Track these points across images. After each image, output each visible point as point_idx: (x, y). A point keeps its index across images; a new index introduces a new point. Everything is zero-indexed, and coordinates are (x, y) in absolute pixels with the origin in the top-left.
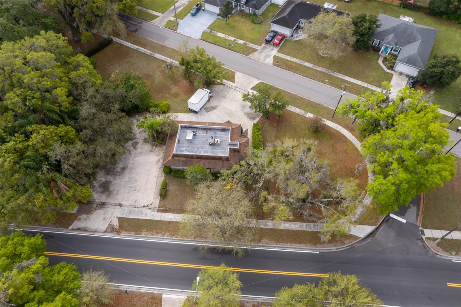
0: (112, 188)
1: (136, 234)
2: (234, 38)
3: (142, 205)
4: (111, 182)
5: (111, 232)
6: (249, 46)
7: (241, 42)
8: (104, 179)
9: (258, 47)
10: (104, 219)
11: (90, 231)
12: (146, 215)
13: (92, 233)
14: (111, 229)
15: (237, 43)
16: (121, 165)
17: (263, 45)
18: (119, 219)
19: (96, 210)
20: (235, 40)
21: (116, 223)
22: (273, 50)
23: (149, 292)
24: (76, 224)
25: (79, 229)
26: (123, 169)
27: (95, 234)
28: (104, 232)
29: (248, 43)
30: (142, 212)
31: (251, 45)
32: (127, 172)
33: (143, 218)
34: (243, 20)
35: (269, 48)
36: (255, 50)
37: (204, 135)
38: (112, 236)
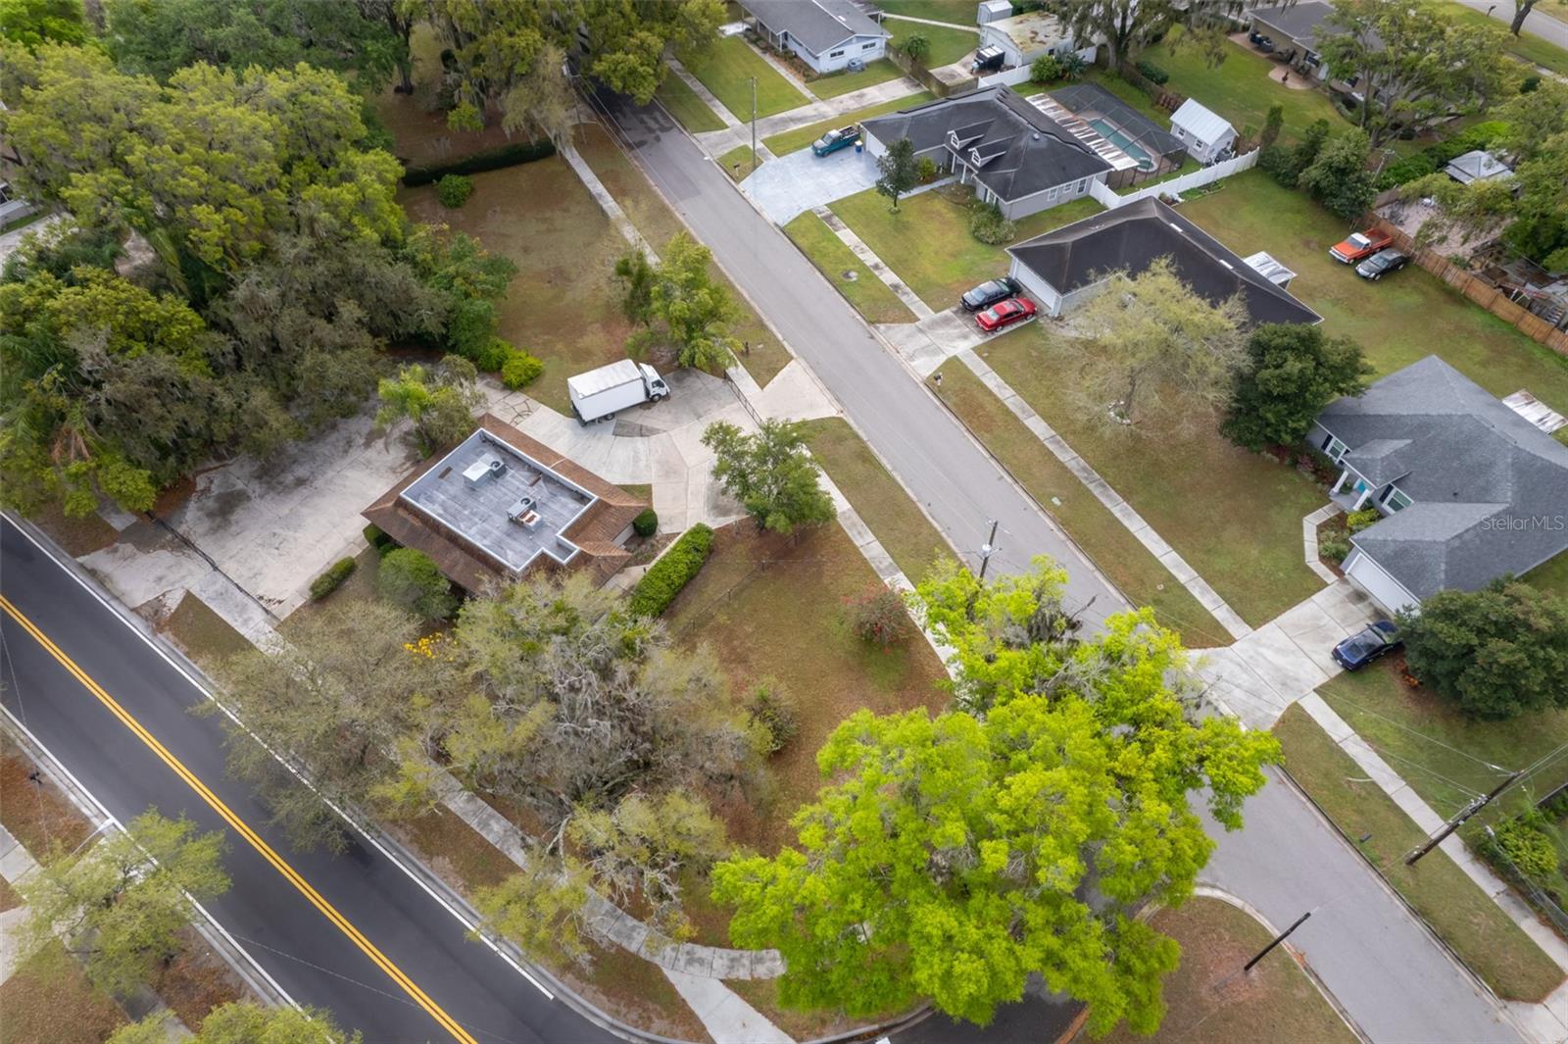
0: (238, 514)
1: (187, 654)
2: (877, 260)
3: (260, 592)
4: (249, 498)
5: (146, 619)
6: (904, 299)
7: (888, 277)
8: (240, 485)
9: (924, 312)
10: (160, 579)
11: (108, 591)
12: (246, 622)
13: (107, 598)
14: (153, 614)
15: (873, 277)
16: (301, 471)
17: (947, 312)
18: (189, 597)
19: (163, 547)
20: (876, 267)
21: (173, 602)
22: (965, 337)
23: (84, 810)
24: (99, 560)
25: (92, 573)
26: (301, 482)
27: (112, 603)
28: (135, 610)
29: (908, 289)
30: (244, 608)
31: (912, 301)
32: (304, 491)
33: (233, 624)
34: (951, 216)
35: (956, 327)
36: (910, 317)
37: (522, 487)
38: (139, 629)
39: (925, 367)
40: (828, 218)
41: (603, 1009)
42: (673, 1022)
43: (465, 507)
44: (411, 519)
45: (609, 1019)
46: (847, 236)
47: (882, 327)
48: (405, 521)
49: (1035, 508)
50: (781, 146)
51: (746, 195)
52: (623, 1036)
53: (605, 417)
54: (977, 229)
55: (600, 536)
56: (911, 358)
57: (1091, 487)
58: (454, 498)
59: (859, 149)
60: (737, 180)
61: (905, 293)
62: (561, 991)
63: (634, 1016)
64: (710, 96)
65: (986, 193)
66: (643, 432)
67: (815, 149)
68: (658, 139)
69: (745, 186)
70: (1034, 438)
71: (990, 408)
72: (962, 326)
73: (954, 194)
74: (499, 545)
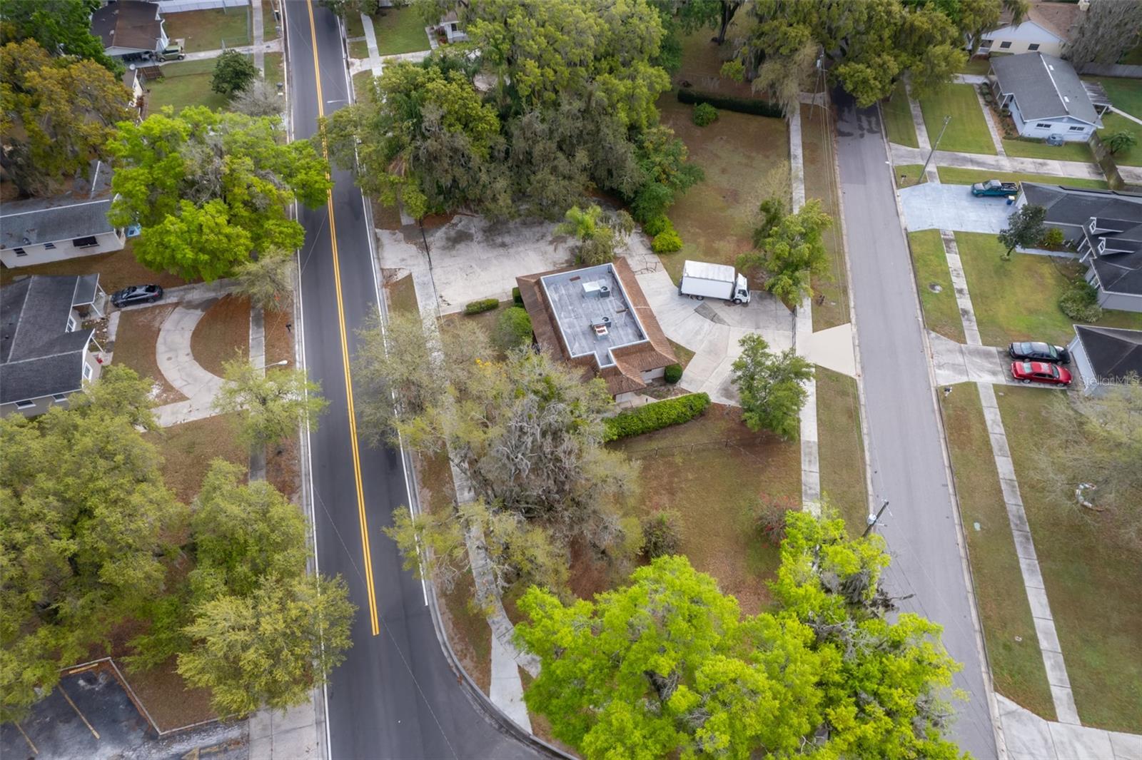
0: (461, 247)
1: (389, 306)
2: (965, 287)
3: (443, 294)
4: (472, 240)
5: (384, 277)
6: (965, 324)
7: (965, 303)
8: (473, 231)
9: (974, 340)
10: (403, 260)
11: (378, 253)
12: (426, 305)
13: (375, 257)
14: (388, 276)
15: (952, 297)
16: (507, 239)
17: (993, 349)
18: (409, 277)
19: (415, 244)
20: (961, 291)
21: (401, 275)
22: (994, 373)
24: (384, 235)
25: (378, 240)
26: (503, 245)
27: (376, 260)
28: (382, 270)
29: (974, 318)
30: (429, 298)
31: (971, 329)
32: (501, 251)
34: (1050, 281)
35: (992, 363)
36: (960, 338)
37: (612, 310)
38: (377, 279)
39: (945, 378)
40: (948, 241)
41: (447, 631)
42: (476, 667)
43: (571, 304)
44: (538, 295)
45: (446, 638)
46: (954, 260)
47: (933, 334)
48: (535, 294)
49: (957, 521)
50: (948, 176)
51: (898, 199)
52: (446, 654)
53: (697, 297)
54: (1066, 301)
55: (636, 364)
56: (940, 366)
57: (1016, 533)
58: (569, 296)
59: (1010, 203)
60: (899, 186)
61: (969, 320)
62: (433, 605)
63: (459, 647)
64: (921, 121)
65: (1093, 277)
66: (714, 318)
67: (974, 188)
68: (862, 136)
69: (902, 194)
70: (994, 472)
71: (975, 432)
72: (999, 364)
73: (1066, 267)
74: (575, 336)
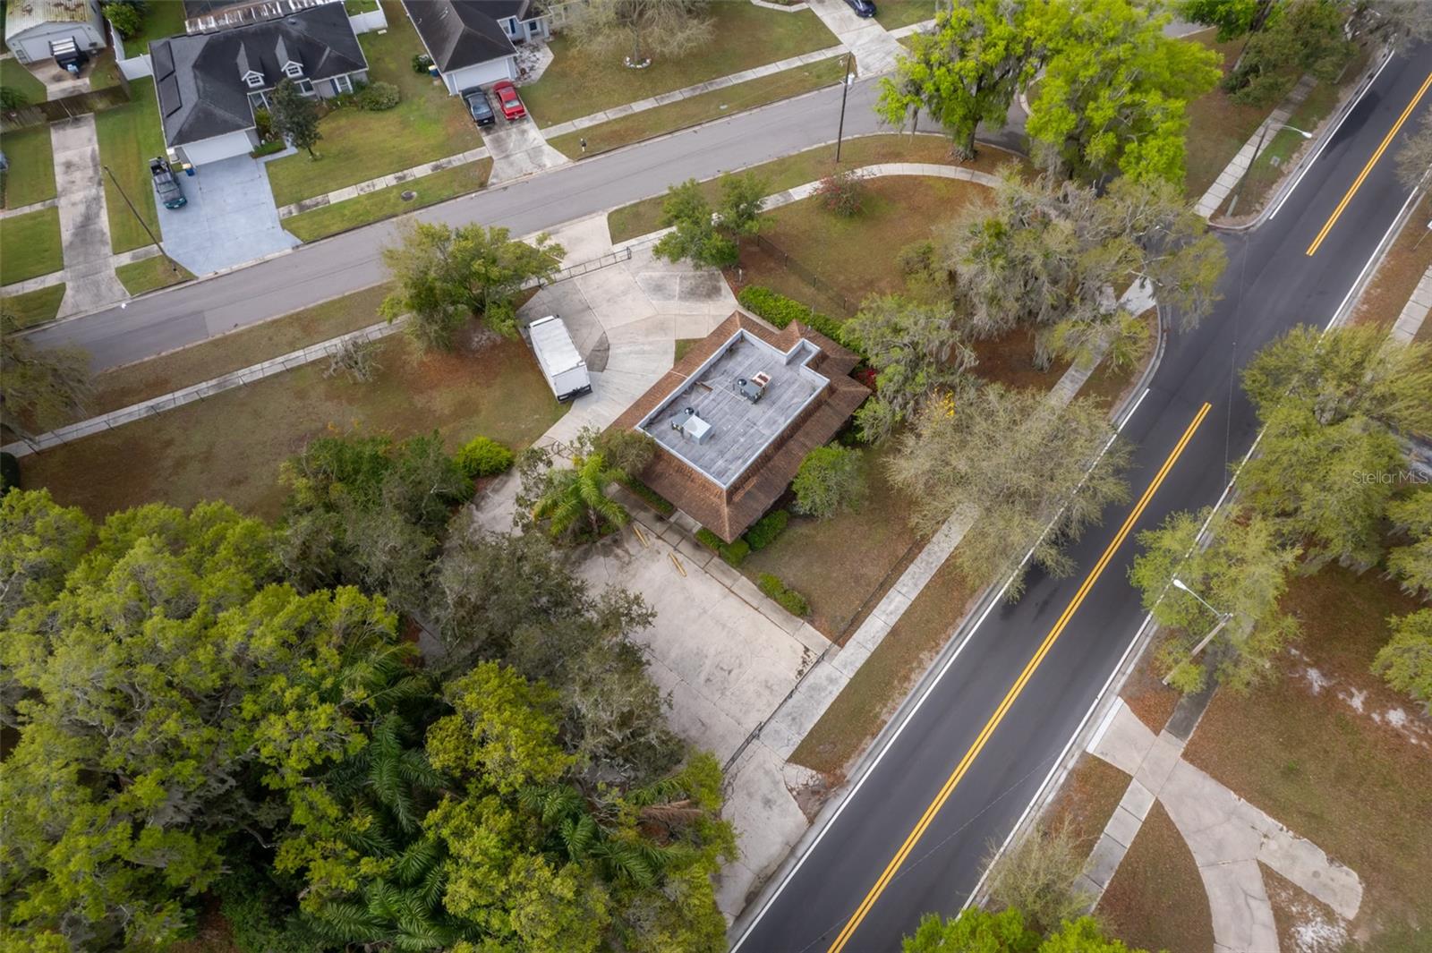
1: (874, 736)
2: (391, 176)
3: (793, 675)
5: (824, 803)
6: (456, 164)
7: (419, 172)
9: (480, 153)
10: (767, 803)
11: (781, 866)
12: (831, 681)
13: (793, 862)
14: (813, 799)
15: (416, 183)
17: (486, 139)
20: (401, 178)
21: (803, 775)
22: (524, 132)
23: (1062, 780)
24: (730, 898)
25: (752, 898)
27: (799, 854)
28: (811, 822)
29: (444, 160)
30: (816, 688)
31: (461, 159)
33: (836, 693)
34: (343, 122)
35: (509, 136)
36: (484, 163)
37: (711, 397)
39: (554, 159)
40: (303, 208)
43: (735, 442)
44: (749, 486)
46: (341, 195)
47: (491, 180)
48: (747, 494)
51: (223, 271)
56: (540, 166)
57: (712, 89)
58: (722, 452)
59: (191, 173)
60: (189, 279)
61: (448, 163)
65: (333, 85)
66: (603, 349)
69: (204, 272)
70: (656, 109)
71: (616, 127)
72: (509, 132)
